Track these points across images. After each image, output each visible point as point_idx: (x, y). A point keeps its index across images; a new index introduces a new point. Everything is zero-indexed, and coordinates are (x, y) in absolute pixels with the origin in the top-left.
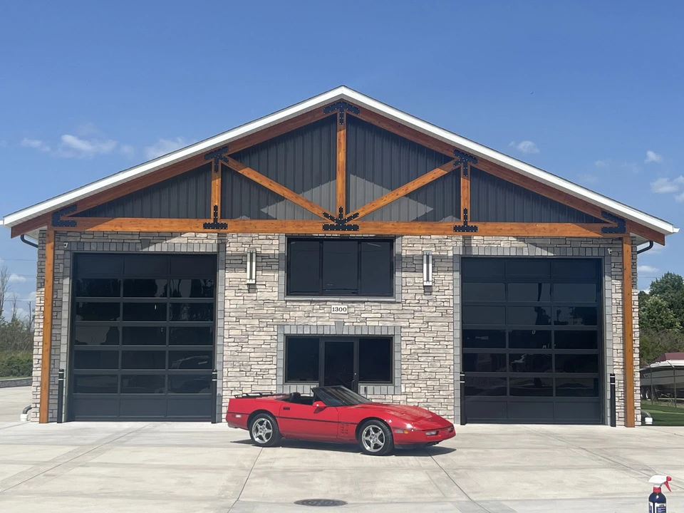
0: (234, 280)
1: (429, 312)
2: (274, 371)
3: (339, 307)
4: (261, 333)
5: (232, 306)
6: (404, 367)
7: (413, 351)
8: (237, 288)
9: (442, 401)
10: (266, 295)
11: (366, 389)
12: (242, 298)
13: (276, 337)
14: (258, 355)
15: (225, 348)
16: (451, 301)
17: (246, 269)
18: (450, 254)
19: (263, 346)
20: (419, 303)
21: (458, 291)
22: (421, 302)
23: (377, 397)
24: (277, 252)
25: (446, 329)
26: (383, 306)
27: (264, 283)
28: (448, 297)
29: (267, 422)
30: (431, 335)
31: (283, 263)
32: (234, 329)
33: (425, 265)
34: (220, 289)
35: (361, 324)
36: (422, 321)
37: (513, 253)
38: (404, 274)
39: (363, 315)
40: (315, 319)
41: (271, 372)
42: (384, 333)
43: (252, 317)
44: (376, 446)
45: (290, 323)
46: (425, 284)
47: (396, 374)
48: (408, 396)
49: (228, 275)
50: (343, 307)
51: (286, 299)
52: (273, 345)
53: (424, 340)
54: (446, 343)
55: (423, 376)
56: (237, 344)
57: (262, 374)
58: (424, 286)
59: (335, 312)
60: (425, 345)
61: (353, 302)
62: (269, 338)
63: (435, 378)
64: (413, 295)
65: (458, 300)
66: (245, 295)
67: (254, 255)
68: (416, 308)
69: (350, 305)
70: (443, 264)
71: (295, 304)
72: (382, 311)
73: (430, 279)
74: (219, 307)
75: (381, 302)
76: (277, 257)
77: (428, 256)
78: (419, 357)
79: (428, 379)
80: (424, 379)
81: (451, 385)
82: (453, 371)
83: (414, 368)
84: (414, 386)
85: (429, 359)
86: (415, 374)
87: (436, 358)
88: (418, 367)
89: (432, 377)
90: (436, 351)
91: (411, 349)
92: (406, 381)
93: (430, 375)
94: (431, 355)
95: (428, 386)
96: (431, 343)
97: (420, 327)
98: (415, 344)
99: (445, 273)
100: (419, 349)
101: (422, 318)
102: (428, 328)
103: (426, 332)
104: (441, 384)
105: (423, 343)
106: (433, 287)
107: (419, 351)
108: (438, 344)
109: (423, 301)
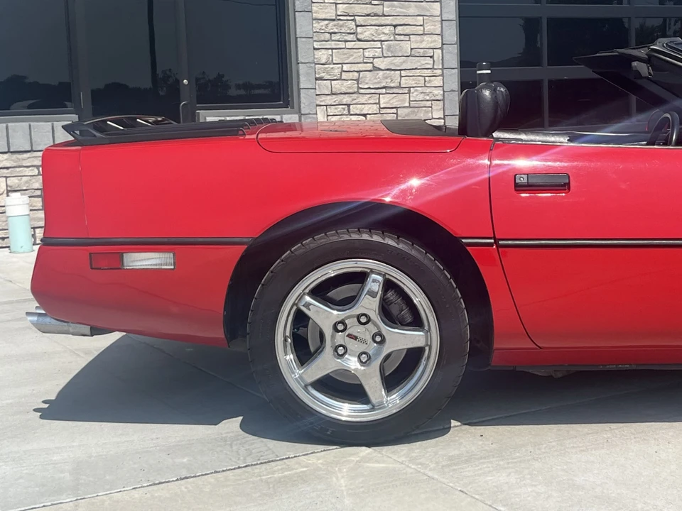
47: (302, 78)
78: (357, 26)
79: (384, 91)
80: (373, 91)
81: (437, 105)
82: (441, 67)
83: (348, 58)
84: (349, 111)
85: (384, 33)
86: (351, 75)
87: (399, 30)
88: (357, 56)
89: (392, 85)
90: (398, 9)
91: (336, 4)
92: (329, 97)
93: (386, 78)
94: (389, 20)
95: (384, 111)
100: (359, 2)
104: (413, 104)
107: (359, 9)
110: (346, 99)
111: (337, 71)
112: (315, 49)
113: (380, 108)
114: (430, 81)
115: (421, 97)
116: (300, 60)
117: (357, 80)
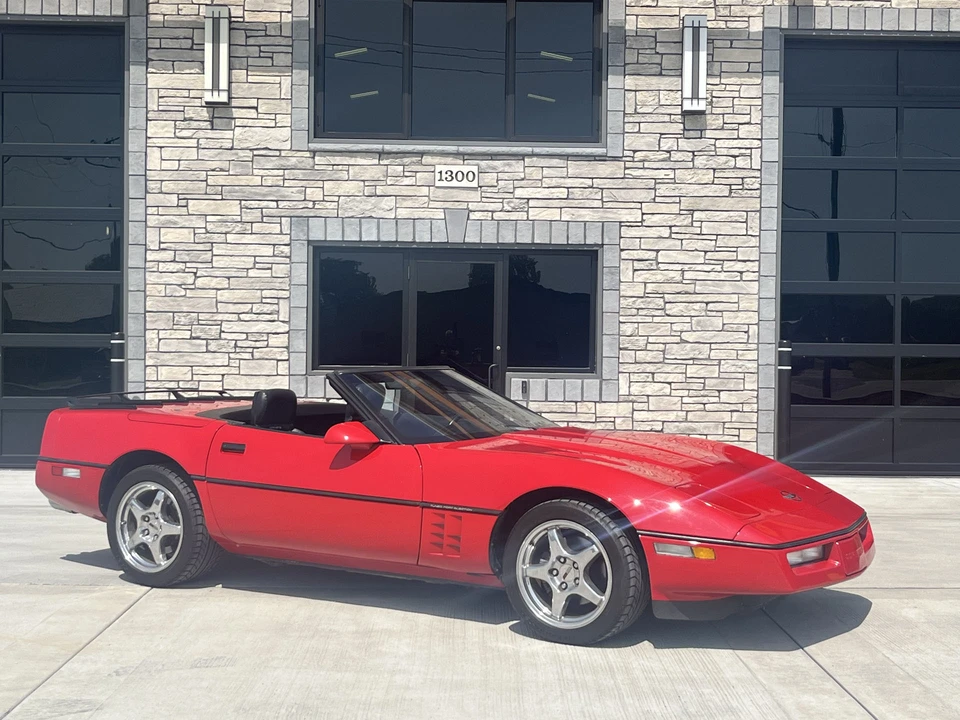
0: (172, 93)
1: (694, 182)
2: (283, 340)
3: (455, 169)
4: (248, 239)
5: (166, 165)
6: (628, 329)
7: (650, 288)
8: (180, 116)
9: (726, 417)
10: (256, 136)
11: (525, 388)
12: (193, 143)
13: (286, 249)
14: (238, 295)
15: (151, 278)
16: (756, 154)
17: (203, 62)
18: (756, 26)
19: (252, 273)
20: (668, 159)
21: (774, 127)
22: (676, 156)
23: (555, 407)
24: (287, 18)
25: (741, 229)
26: (573, 167)
27: (253, 103)
28: (747, 143)
29: (167, 498)
30: (700, 245)
31: (304, 50)
32: (173, 226)
33: (688, 56)
34: (133, 117)
35: (514, 216)
36: (675, 209)
37: (924, 26)
38: (630, 82)
39: (519, 193)
40: (389, 202)
41: (274, 341)
42: (576, 238)
43: (222, 194)
44: (575, 606)
45: (323, 213)
46: (688, 106)
47: (606, 347)
48: (637, 406)
49: (155, 80)
50: (465, 169)
51: (313, 146)
52: (280, 270)
53: (682, 257)
54: (739, 266)
55: (676, 351)
56: (182, 266)
57: (250, 348)
58: (685, 114)
59: (445, 184)
60: (683, 271)
61: (493, 156)
62: (269, 251)
63: (709, 359)
64: (653, 139)
65: (773, 151)
66: (201, 134)
67: (224, 25)
68: (661, 174)
69: (483, 164)
70: (735, 54)
71: (338, 160)
72: (569, 182)
73: (702, 93)
74: (133, 166)
75: (567, 157)
76: (287, 32)
77: (696, 30)
78: (666, 303)
79: (691, 362)
80: (679, 362)
81: (750, 377)
82: (756, 341)
83: (655, 331)
84: (653, 378)
85: (694, 309)
86: (656, 347)
87: (711, 306)
88: (664, 329)
89: (700, 357)
90: (712, 288)
91: (645, 283)
92: (632, 366)
93: (695, 350)
94: (700, 298)
95: (690, 380)
96: (699, 267)
97: (670, 224)
98: (658, 269)
99: (740, 78)
100: (668, 282)
101: (677, 200)
102: (692, 226)
103: (687, 236)
104: (722, 375)
105: (679, 267)
106: (708, 117)
107: (667, 288)
108: (718, 268)
109: (679, 154)
110: (651, 368)
111: (642, 342)
112: (620, 322)
113: (686, 377)
114: (743, 355)
115: (733, 369)
116: (604, 332)
117: (664, 351)
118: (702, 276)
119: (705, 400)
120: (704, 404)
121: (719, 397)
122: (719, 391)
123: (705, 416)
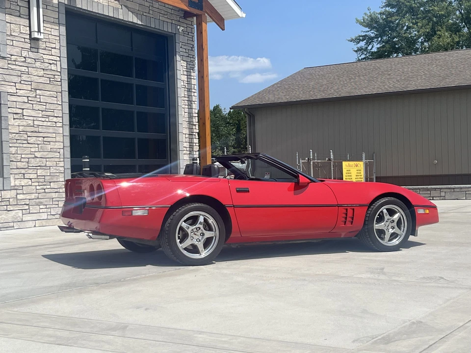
1: (36, 75)
7: (21, 128)
9: (54, 195)
16: (58, 64)
20: (25, 62)
21: (64, 52)
22: (29, 60)
25: (54, 100)
28: (55, 58)
30: (40, 107)
33: (34, 9)
36: (29, 88)
37: (111, 14)
38: (8, 18)
46: (36, 35)
47: (6, 161)
48: (19, 192)
53: (33, 113)
55: (34, 162)
58: (31, 39)
60: (34, 120)
63: (46, 166)
64: (18, 50)
65: (65, 63)
68: (23, 69)
70: (49, 13)
73: (42, 30)
78: (28, 137)
79: (39, 168)
80: (35, 168)
81: (62, 175)
82: (63, 157)
83: (24, 152)
84: (24, 177)
85: (39, 141)
86: (25, 160)
87: (45, 139)
88: (27, 151)
89: (43, 165)
90: (45, 130)
91: (19, 126)
92: (15, 170)
93: (40, 162)
94: (41, 135)
95: (39, 177)
96: (40, 119)
97: (28, 95)
98: (24, 119)
99: (51, 25)
100: (28, 126)
101: (30, 83)
102: (36, 97)
103: (35, 102)
104: (51, 174)
105: (32, 118)
106: (40, 42)
107: (28, 129)
108: (47, 120)
109: (30, 59)
110: (23, 171)
111: (19, 158)
112: (10, 147)
113: (37, 176)
114: (59, 164)
115: (55, 171)
116: (4, 152)
117: (28, 162)
118: (41, 123)
119: (45, 187)
120: (44, 189)
121: (50, 185)
122: (50, 182)
123: (46, 195)
